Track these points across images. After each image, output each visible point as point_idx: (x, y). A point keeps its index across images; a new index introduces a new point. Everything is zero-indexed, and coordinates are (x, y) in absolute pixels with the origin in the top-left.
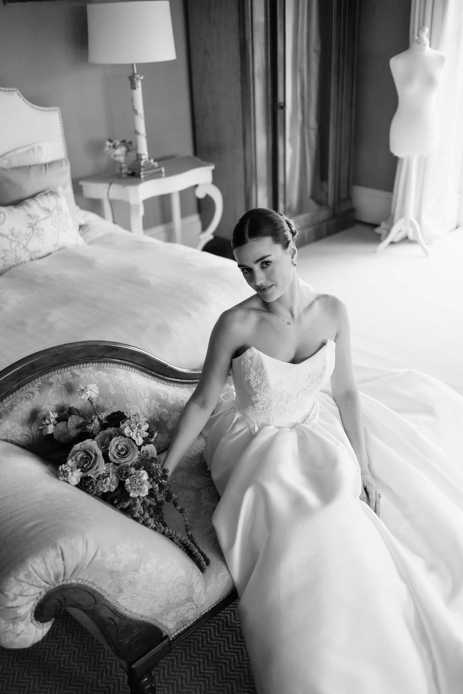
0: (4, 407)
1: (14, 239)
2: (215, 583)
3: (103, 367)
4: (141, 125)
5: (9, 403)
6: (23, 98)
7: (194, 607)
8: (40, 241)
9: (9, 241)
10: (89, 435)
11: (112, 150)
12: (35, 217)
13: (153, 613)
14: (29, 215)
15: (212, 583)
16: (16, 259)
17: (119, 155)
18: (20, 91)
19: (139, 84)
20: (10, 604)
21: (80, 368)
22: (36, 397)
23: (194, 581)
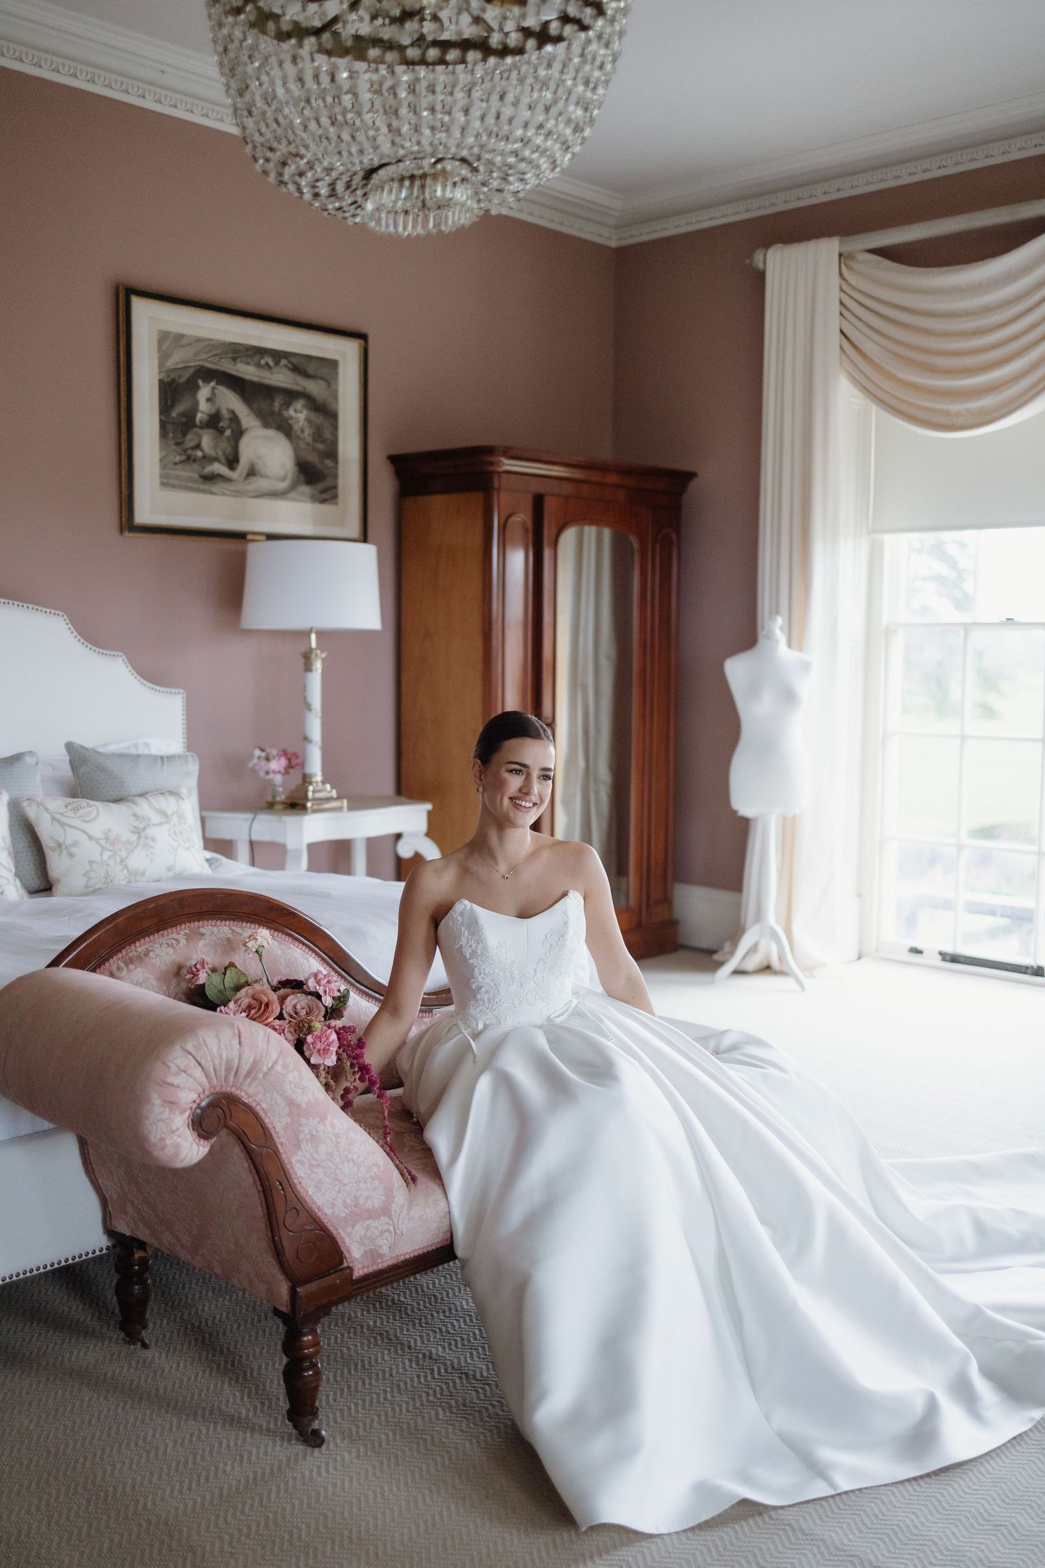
0: (136, 951)
1: (107, 846)
4: (315, 728)
5: (143, 948)
6: (130, 668)
7: (391, 1228)
8: (147, 856)
9: (99, 849)
11: (263, 763)
12: (143, 819)
13: (334, 1212)
14: (135, 815)
15: (421, 1208)
16: (107, 878)
17: (274, 772)
18: (127, 657)
19: (318, 665)
20: (171, 1079)
22: (181, 945)
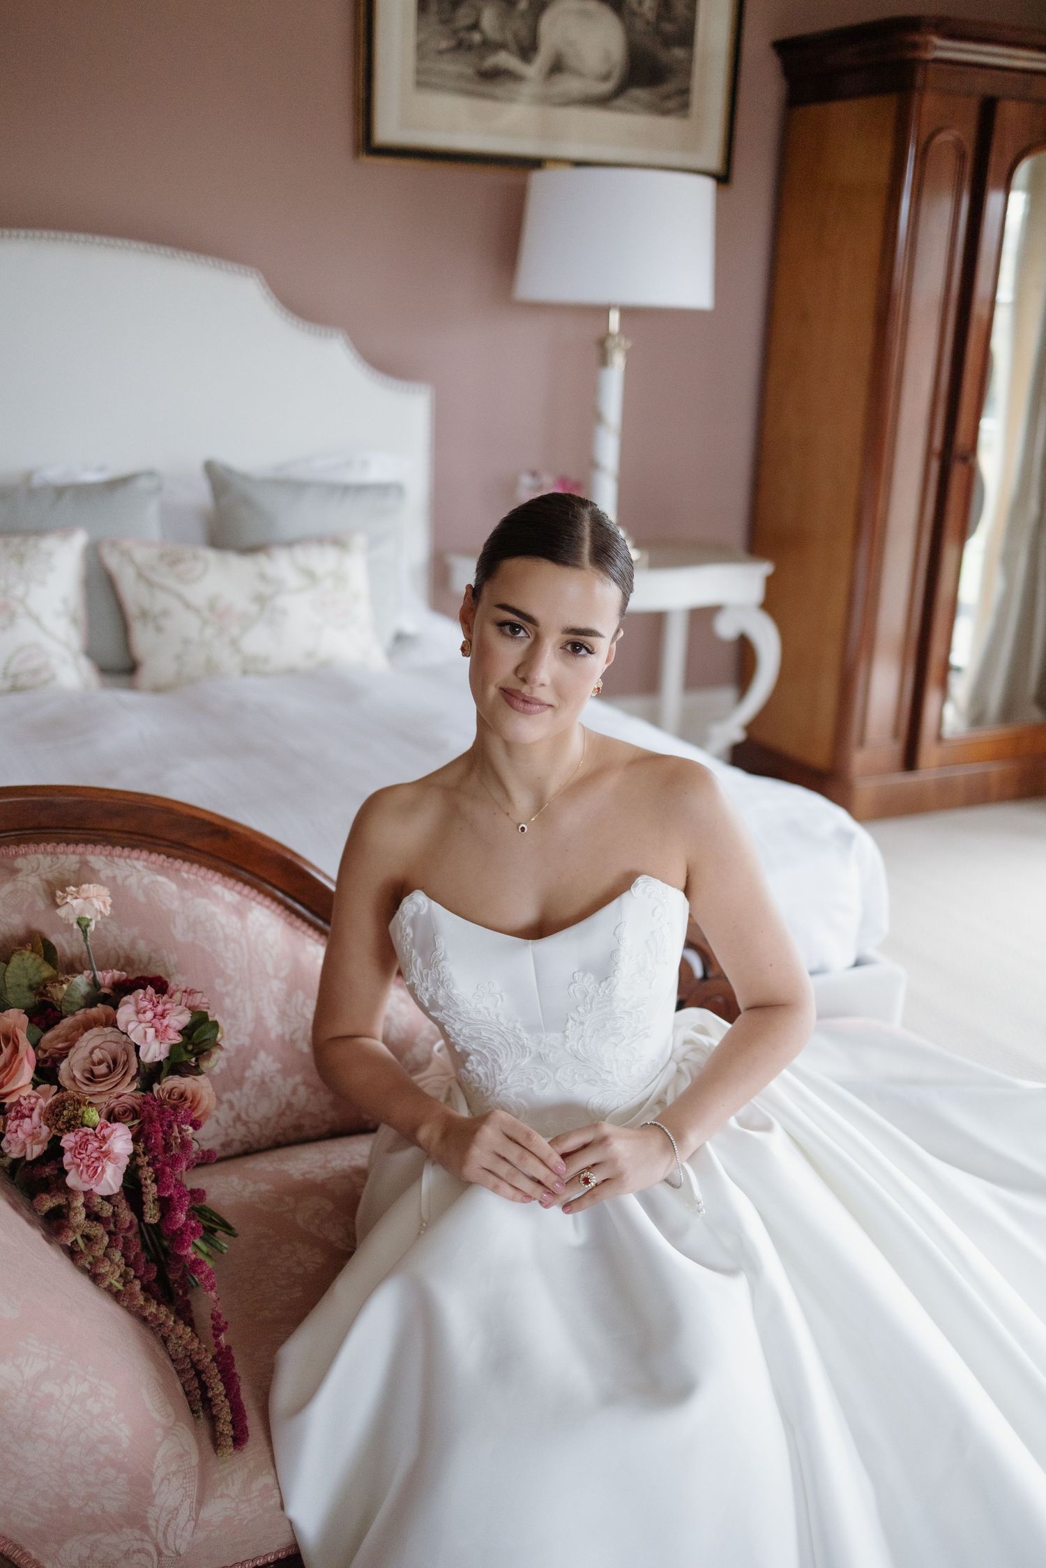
1: (212, 619)
2: (237, 1500)
3: (178, 870)
4: (608, 449)
6: (354, 352)
8: (273, 635)
9: (199, 622)
10: (50, 1010)
12: (274, 582)
14: (262, 575)
15: (228, 1496)
16: (207, 663)
18: (350, 337)
19: (618, 359)
21: (112, 856)
23: (158, 1467)
